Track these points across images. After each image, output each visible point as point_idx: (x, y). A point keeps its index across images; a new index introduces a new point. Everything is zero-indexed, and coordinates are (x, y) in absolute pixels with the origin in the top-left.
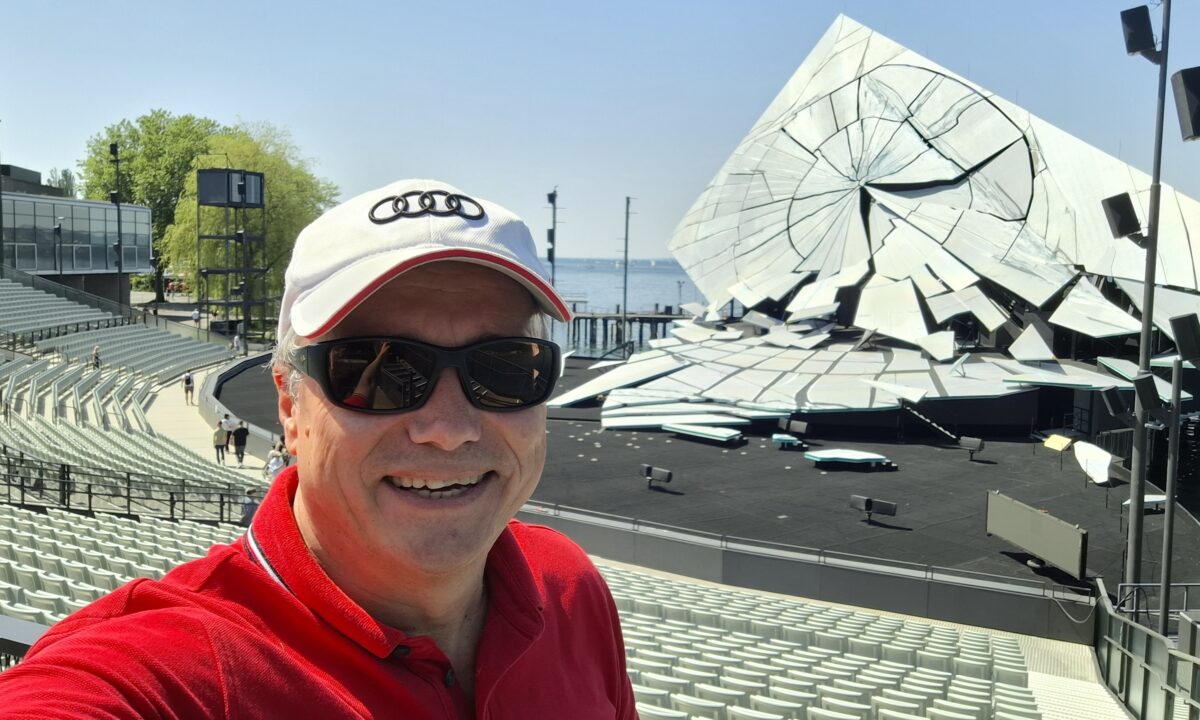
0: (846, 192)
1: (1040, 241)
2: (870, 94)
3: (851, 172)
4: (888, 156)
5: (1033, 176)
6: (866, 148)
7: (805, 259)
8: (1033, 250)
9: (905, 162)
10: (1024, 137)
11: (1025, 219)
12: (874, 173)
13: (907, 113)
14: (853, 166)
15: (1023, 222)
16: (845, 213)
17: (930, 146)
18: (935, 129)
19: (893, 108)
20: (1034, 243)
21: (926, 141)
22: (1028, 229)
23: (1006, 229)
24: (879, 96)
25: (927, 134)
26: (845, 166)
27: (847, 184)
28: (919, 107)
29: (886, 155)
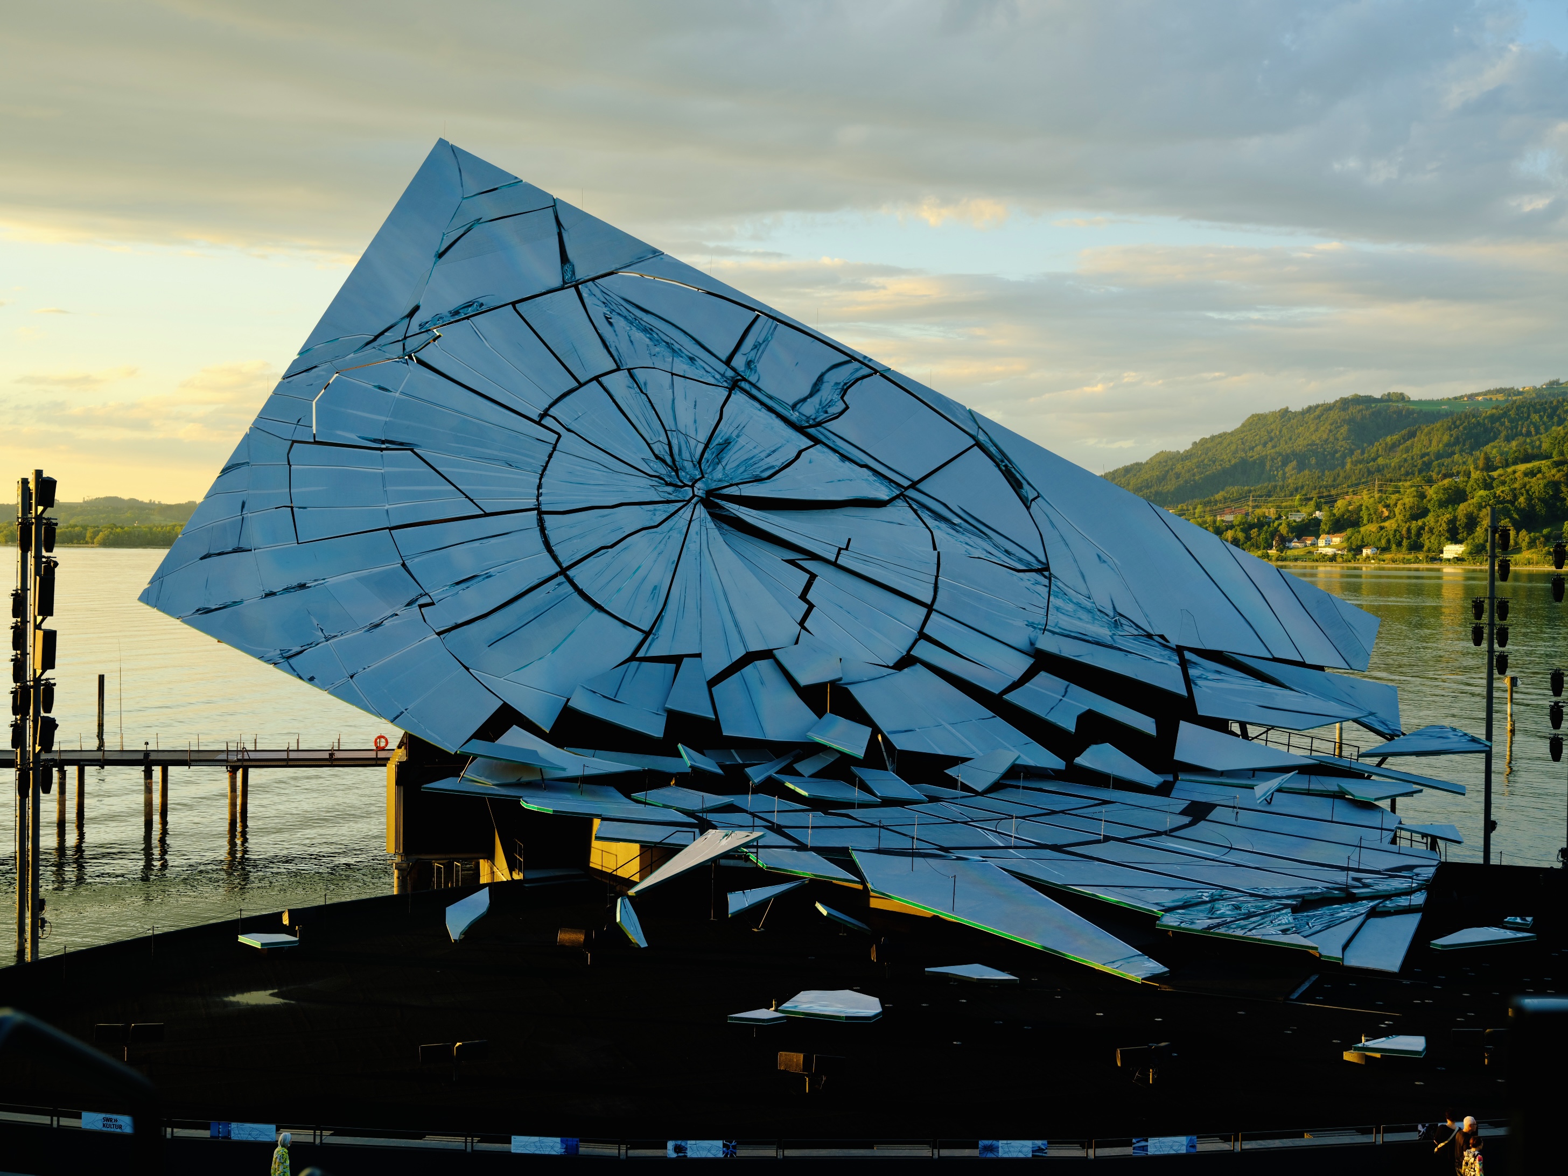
0: (673, 507)
1: (1088, 604)
2: (619, 322)
3: (662, 470)
4: (734, 448)
5: (1028, 508)
6: (669, 424)
7: (647, 634)
8: (1085, 616)
9: (777, 460)
10: (978, 444)
11: (1047, 568)
12: (718, 474)
13: (730, 373)
14: (657, 457)
15: (1046, 573)
16: (692, 546)
17: (817, 441)
18: (809, 409)
19: (692, 359)
20: (1078, 604)
21: (800, 429)
22: (1060, 584)
23: (1028, 584)
24: (647, 330)
25: (794, 416)
26: (637, 454)
27: (667, 492)
28: (749, 364)
29: (727, 443)
